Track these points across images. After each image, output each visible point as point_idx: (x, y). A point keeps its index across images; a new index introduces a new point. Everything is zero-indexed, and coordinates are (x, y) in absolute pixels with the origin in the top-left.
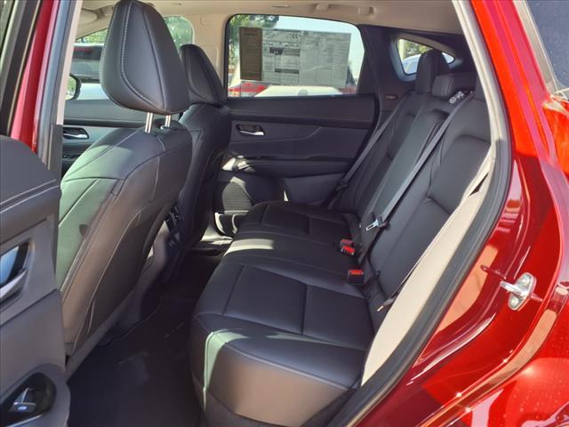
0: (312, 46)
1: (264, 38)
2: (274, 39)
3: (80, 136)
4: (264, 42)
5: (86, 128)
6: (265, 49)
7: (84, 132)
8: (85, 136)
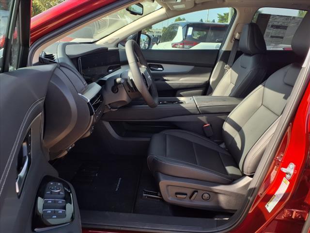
0: (295, 24)
1: (270, 20)
2: (275, 20)
3: (159, 69)
4: (269, 22)
5: (163, 65)
6: (269, 26)
7: (162, 67)
8: (161, 69)
